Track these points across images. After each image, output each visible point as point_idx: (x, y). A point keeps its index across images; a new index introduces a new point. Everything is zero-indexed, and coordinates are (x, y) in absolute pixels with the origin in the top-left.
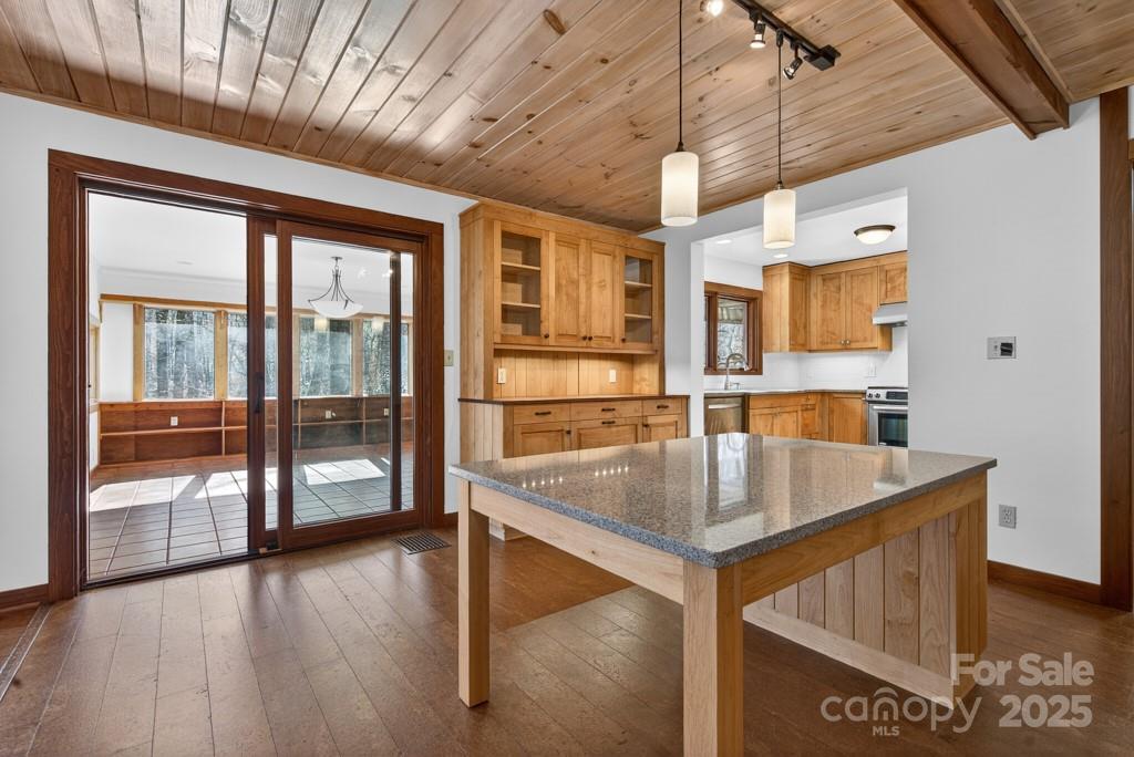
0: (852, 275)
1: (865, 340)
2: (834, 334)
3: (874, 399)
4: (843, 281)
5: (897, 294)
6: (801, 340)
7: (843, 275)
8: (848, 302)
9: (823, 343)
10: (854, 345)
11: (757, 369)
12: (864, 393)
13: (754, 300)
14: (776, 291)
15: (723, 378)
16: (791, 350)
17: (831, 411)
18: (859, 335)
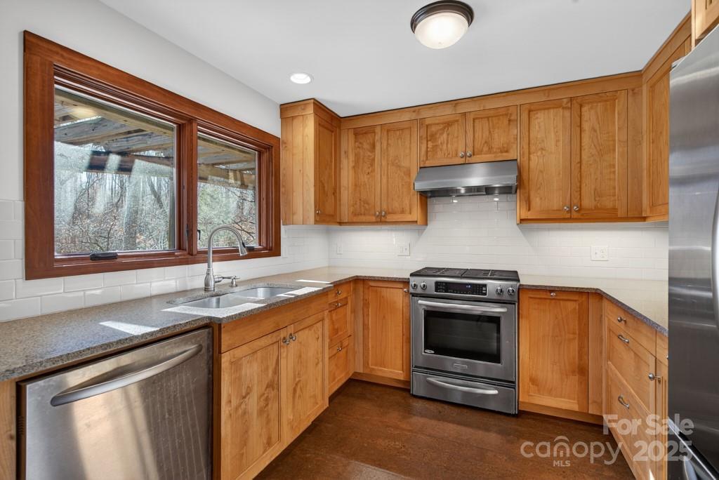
0: (389, 130)
1: (403, 212)
2: (368, 204)
3: (419, 291)
4: (377, 137)
5: (439, 154)
6: (329, 209)
7: (378, 130)
8: (384, 163)
9: (355, 214)
10: (390, 218)
11: (272, 249)
12: (406, 282)
13: (268, 148)
14: (298, 140)
15: (202, 267)
16: (316, 222)
17: (366, 304)
18: (396, 205)
